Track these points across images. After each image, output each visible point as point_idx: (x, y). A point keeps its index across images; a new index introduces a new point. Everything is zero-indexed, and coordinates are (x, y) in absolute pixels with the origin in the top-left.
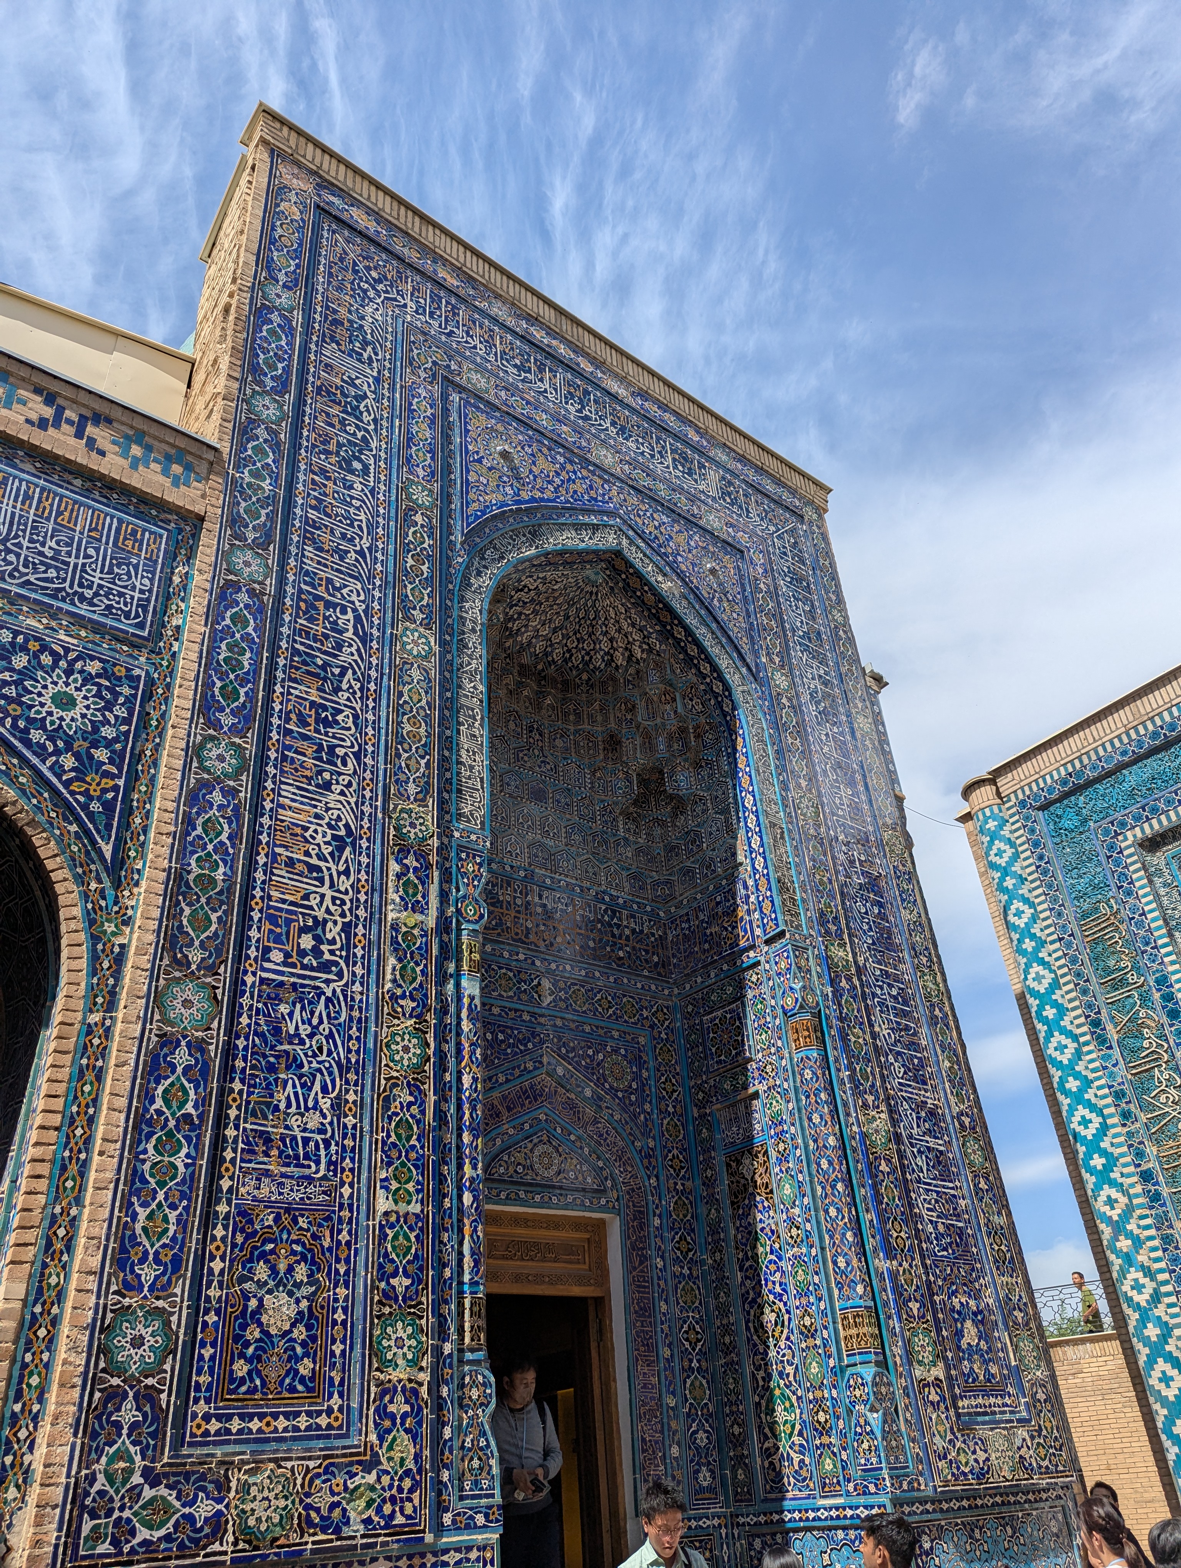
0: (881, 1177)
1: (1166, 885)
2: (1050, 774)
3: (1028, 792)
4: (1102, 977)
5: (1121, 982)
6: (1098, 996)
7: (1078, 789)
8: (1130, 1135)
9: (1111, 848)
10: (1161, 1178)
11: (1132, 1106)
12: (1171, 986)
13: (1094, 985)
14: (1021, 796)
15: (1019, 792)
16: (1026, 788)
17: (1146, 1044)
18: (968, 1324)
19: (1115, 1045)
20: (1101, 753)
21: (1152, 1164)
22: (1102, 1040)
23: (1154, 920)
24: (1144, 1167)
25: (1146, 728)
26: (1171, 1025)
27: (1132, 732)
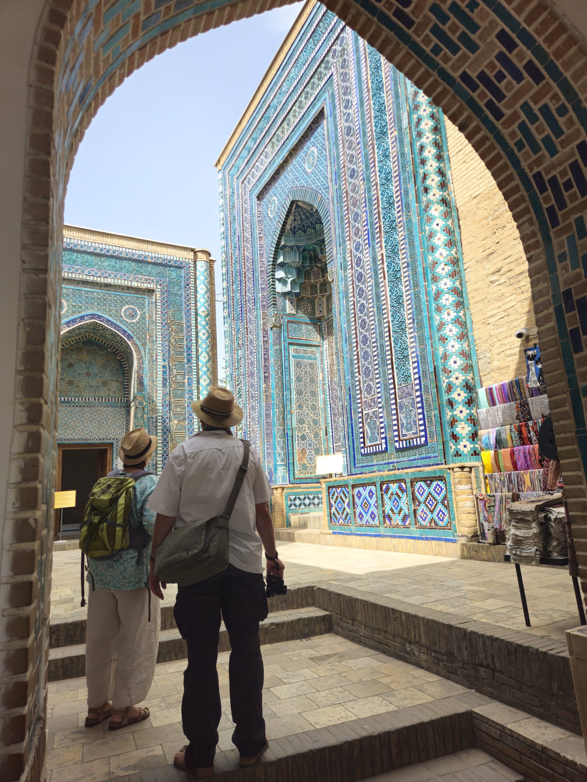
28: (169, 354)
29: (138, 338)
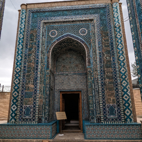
1: (45, 30)
2: (36, 8)
3: (31, 9)
5: (33, 40)
6: (29, 41)
7: (39, 12)
8: (25, 61)
9: (40, 22)
10: (27, 68)
11: (27, 57)
12: (40, 43)
17: (33, 49)
19: (28, 48)
20: (44, 8)
23: (41, 33)
24: (25, 66)
25: (51, 8)
26: (37, 48)
28: (102, 47)
29: (87, 42)
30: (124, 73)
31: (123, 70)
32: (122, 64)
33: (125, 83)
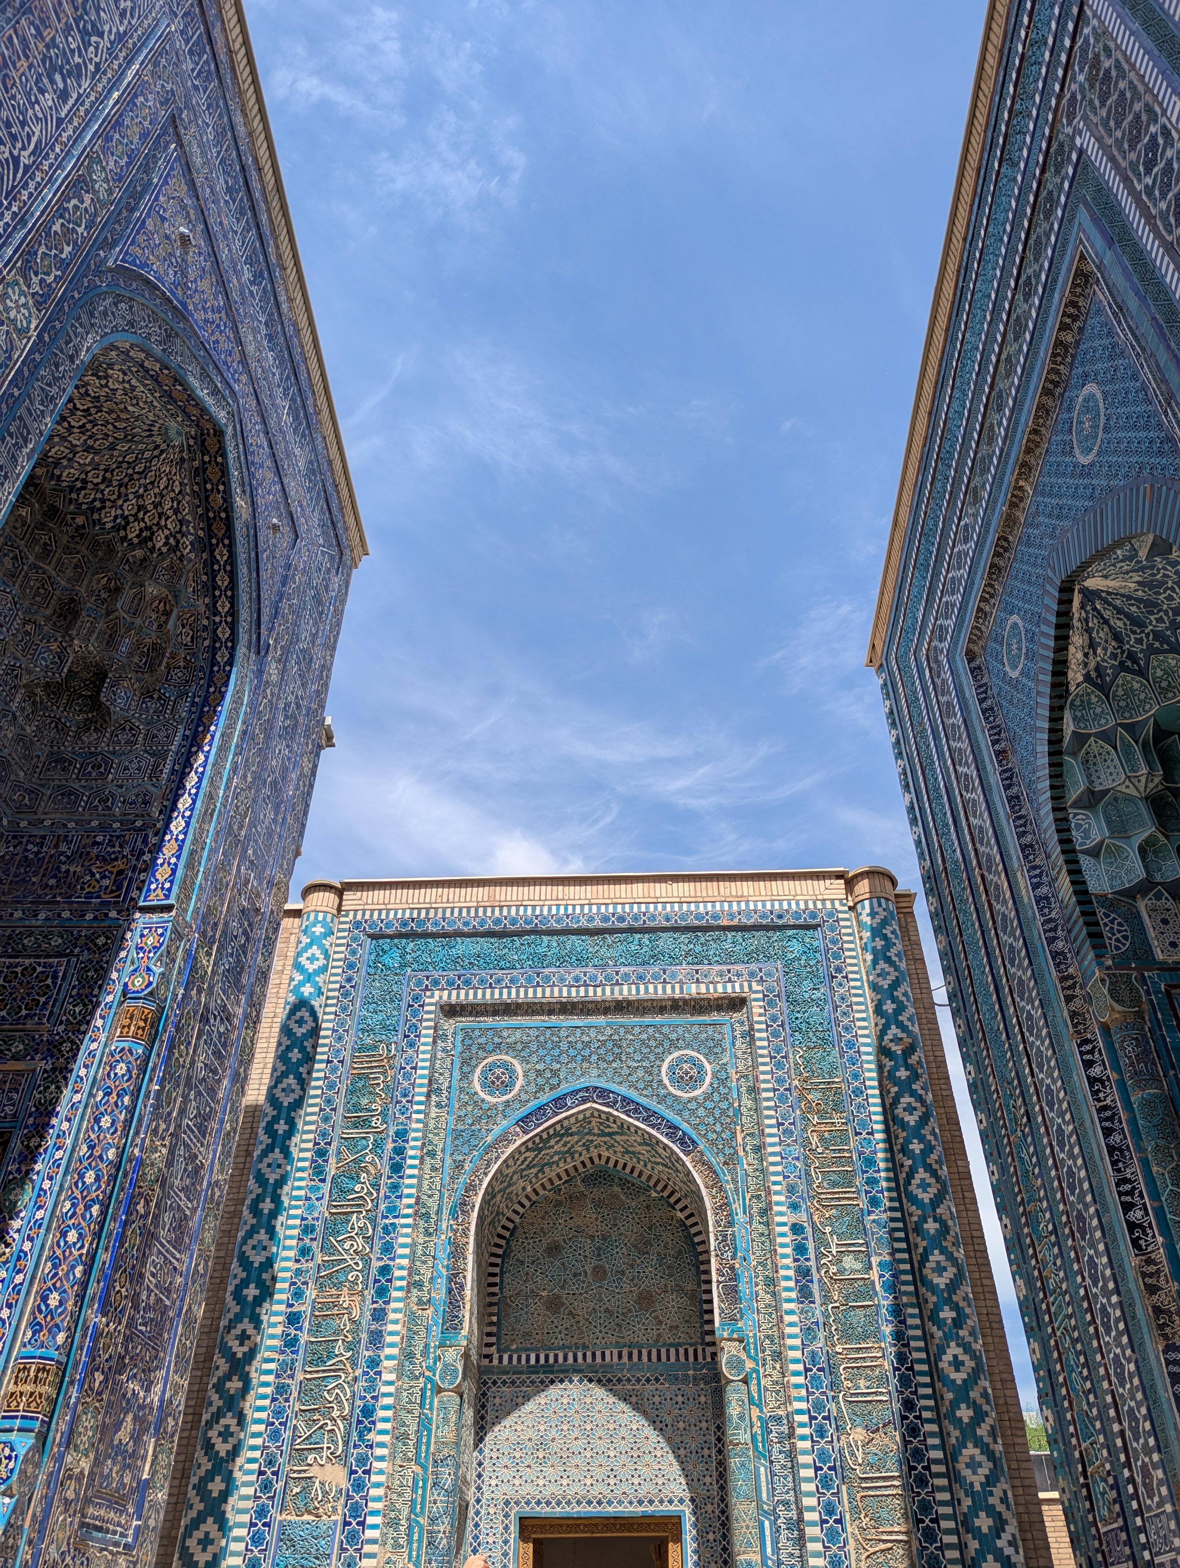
0: (133, 1217)
1: (444, 1050)
2: (396, 910)
3: (367, 917)
4: (349, 1111)
5: (364, 1123)
6: (337, 1128)
7: (412, 935)
8: (298, 1272)
9: (416, 998)
10: (306, 1325)
11: (315, 1243)
12: (407, 1141)
13: (337, 1118)
14: (359, 917)
15: (360, 914)
16: (368, 913)
17: (358, 1188)
18: (129, 1418)
19: (329, 1179)
20: (448, 914)
21: (304, 1308)
22: (318, 1171)
23: (422, 1077)
24: (294, 1309)
25: (493, 912)
26: (389, 1178)
27: (481, 910)
30: (964, 1381)
31: (957, 1364)
32: (947, 1314)
33: (980, 1465)
